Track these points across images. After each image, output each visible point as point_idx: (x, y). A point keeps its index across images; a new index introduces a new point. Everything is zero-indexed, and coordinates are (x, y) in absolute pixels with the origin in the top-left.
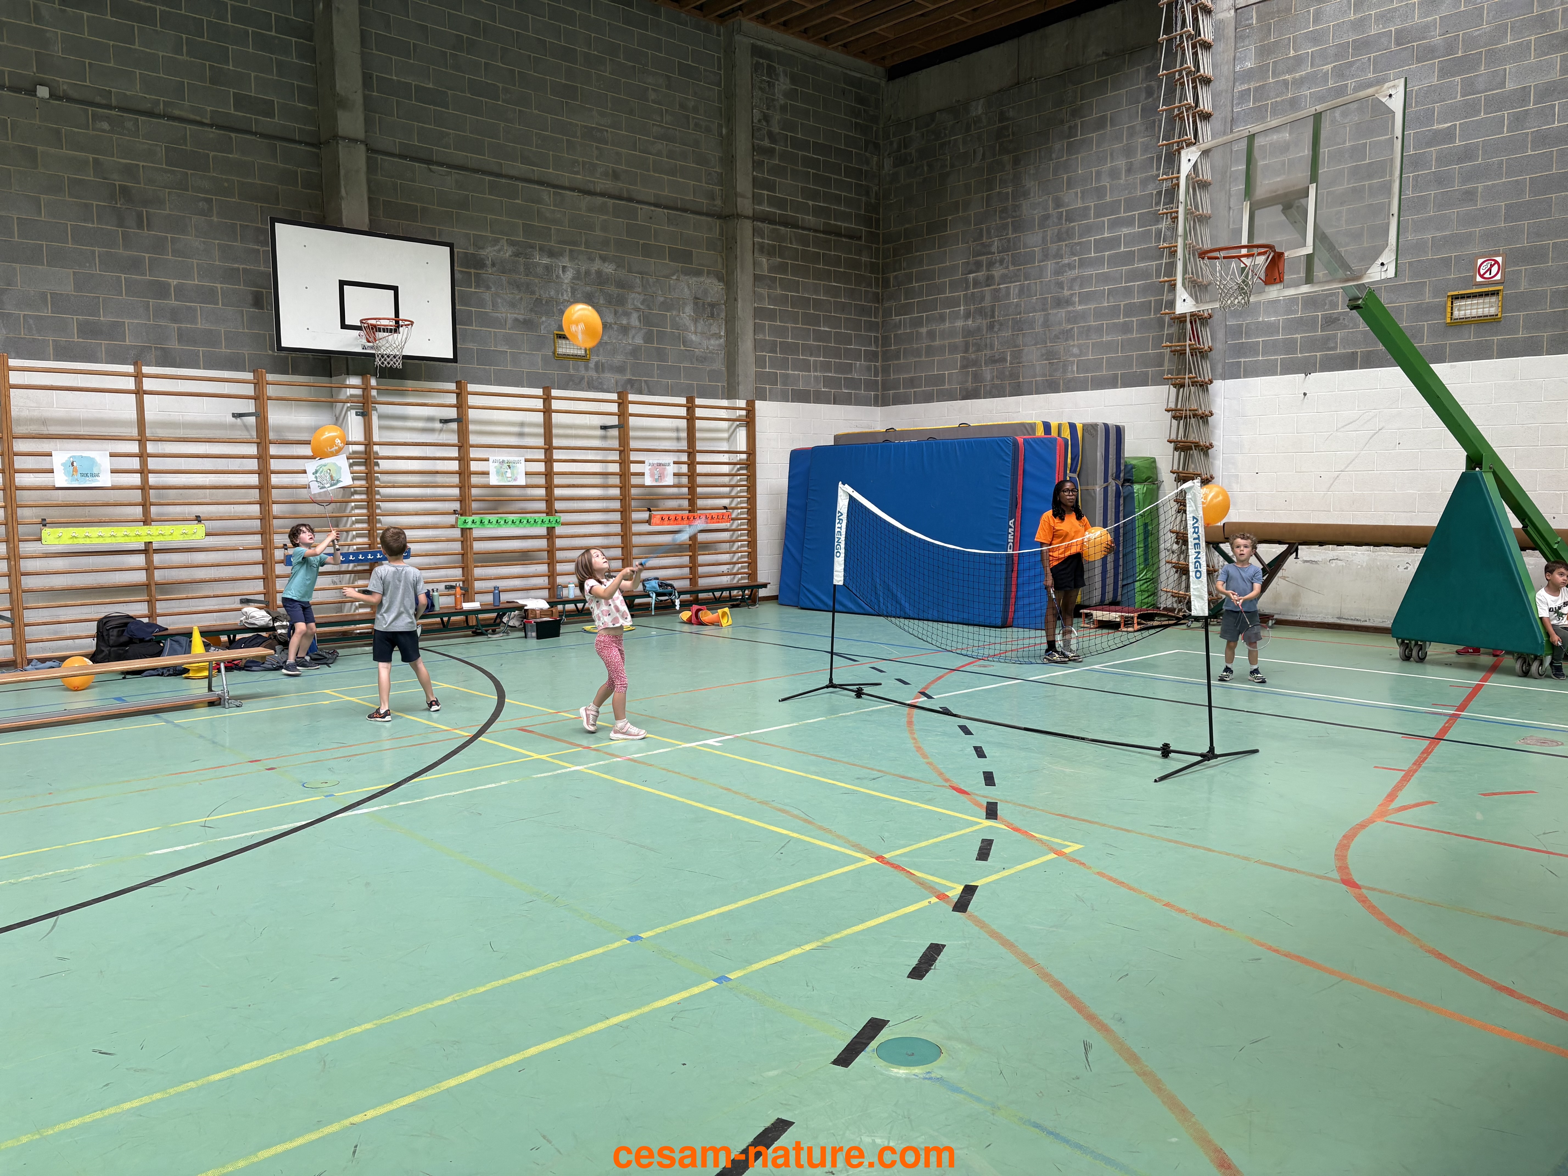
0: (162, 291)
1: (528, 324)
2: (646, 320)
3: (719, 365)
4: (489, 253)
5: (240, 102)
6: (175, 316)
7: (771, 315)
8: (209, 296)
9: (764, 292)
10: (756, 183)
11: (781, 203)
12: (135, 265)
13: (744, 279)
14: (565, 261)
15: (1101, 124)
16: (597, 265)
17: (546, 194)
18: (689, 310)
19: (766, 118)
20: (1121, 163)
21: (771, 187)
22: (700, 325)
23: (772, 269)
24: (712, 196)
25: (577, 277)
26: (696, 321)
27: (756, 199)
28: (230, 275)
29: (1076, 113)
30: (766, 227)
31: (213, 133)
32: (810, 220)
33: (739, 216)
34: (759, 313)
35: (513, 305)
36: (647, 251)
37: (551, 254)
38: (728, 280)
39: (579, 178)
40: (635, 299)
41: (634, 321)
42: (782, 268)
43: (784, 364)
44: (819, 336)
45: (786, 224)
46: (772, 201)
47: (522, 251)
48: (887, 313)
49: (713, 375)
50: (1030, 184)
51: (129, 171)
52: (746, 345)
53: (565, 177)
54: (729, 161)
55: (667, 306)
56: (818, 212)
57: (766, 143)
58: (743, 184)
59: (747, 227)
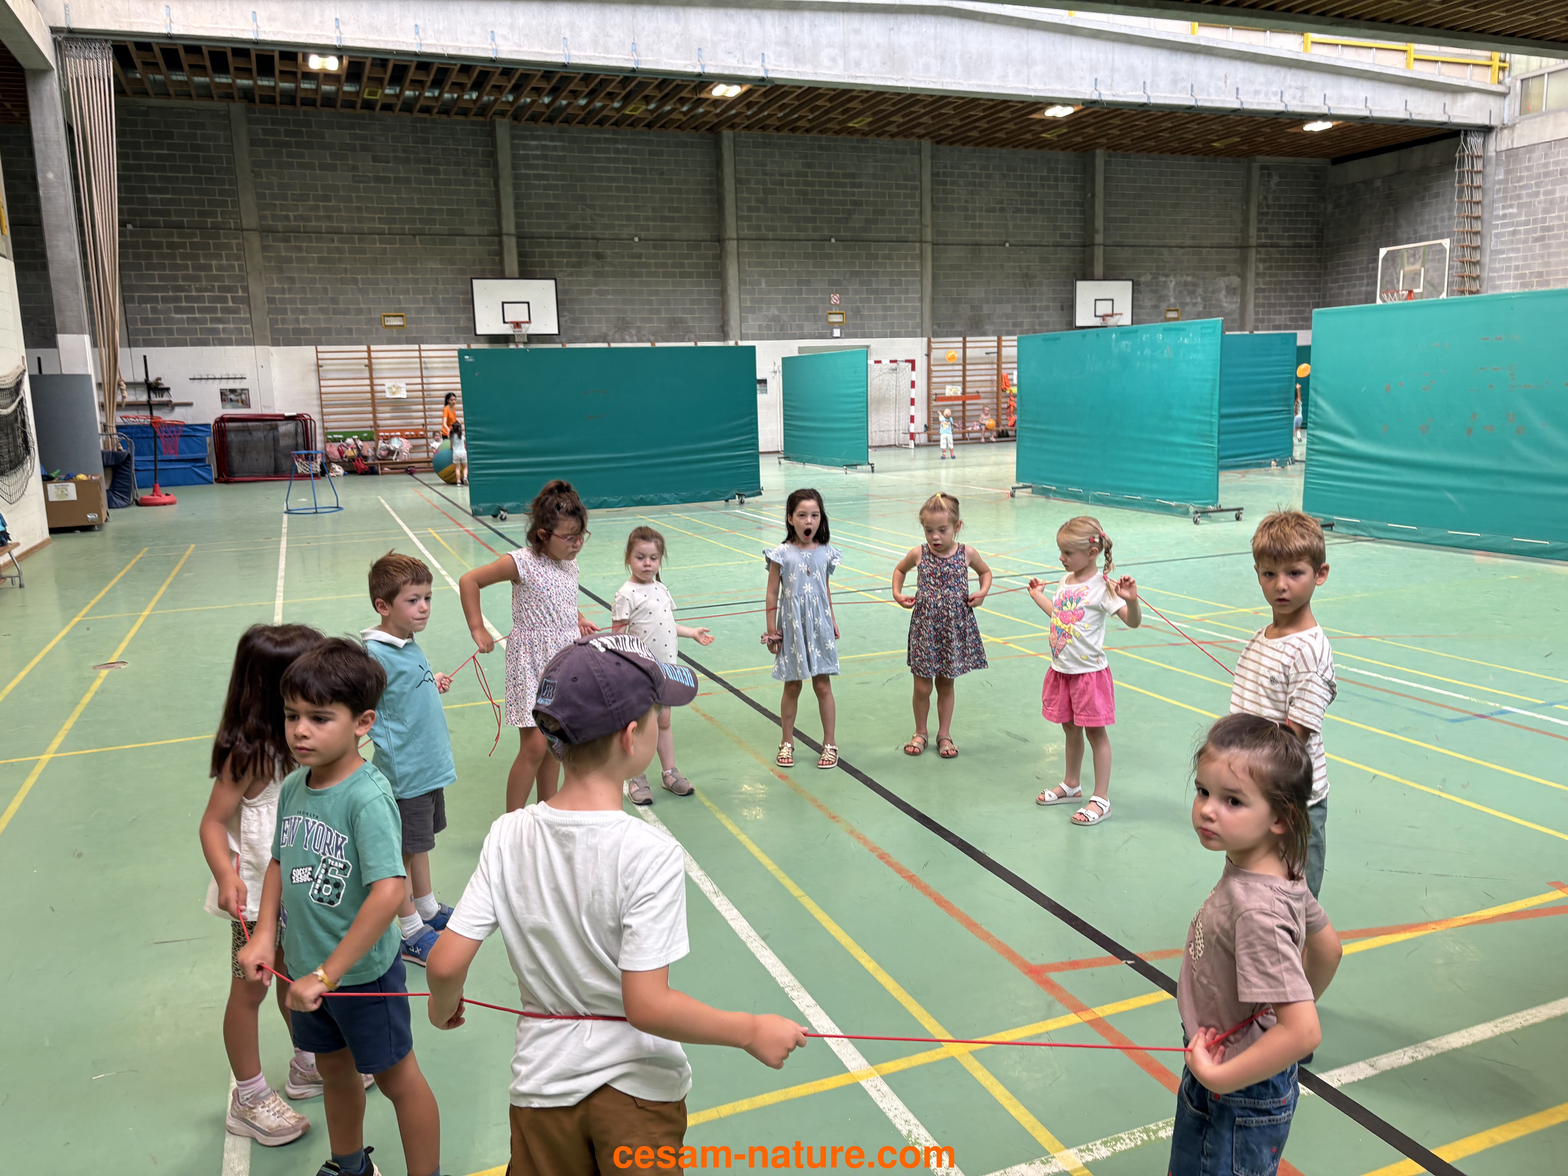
0: (1034, 308)
1: (1156, 307)
2: (1204, 299)
3: (1236, 316)
4: (1142, 279)
5: (1062, 235)
6: (1038, 316)
7: (1263, 290)
8: (1047, 308)
9: (1260, 280)
10: (1259, 230)
11: (1270, 237)
12: (1028, 300)
13: (1251, 276)
14: (1172, 278)
15: (1437, 195)
16: (1185, 278)
17: (1165, 251)
18: (1223, 293)
19: (1265, 198)
20: (1446, 214)
21: (1266, 230)
22: (1229, 299)
23: (1265, 269)
24: (1236, 239)
25: (1176, 284)
26: (1226, 297)
27: (1259, 237)
28: (1054, 300)
29: (1426, 189)
30: (1263, 250)
31: (1052, 249)
32: (1285, 242)
33: (1249, 247)
34: (1257, 290)
35: (1150, 299)
36: (1206, 269)
37: (1167, 276)
38: (1243, 276)
39: (1179, 241)
40: (1200, 291)
41: (1199, 300)
42: (1270, 268)
43: (1269, 313)
44: (1289, 298)
45: (1272, 246)
46: (1267, 237)
47: (1155, 277)
48: (1326, 282)
49: (1233, 321)
50: (1403, 222)
51: (1028, 267)
52: (1251, 306)
53: (1173, 242)
54: (1246, 221)
55: (1214, 292)
56: (1290, 238)
57: (1265, 210)
58: (1253, 232)
59: (1254, 250)
